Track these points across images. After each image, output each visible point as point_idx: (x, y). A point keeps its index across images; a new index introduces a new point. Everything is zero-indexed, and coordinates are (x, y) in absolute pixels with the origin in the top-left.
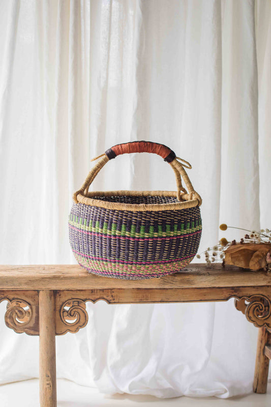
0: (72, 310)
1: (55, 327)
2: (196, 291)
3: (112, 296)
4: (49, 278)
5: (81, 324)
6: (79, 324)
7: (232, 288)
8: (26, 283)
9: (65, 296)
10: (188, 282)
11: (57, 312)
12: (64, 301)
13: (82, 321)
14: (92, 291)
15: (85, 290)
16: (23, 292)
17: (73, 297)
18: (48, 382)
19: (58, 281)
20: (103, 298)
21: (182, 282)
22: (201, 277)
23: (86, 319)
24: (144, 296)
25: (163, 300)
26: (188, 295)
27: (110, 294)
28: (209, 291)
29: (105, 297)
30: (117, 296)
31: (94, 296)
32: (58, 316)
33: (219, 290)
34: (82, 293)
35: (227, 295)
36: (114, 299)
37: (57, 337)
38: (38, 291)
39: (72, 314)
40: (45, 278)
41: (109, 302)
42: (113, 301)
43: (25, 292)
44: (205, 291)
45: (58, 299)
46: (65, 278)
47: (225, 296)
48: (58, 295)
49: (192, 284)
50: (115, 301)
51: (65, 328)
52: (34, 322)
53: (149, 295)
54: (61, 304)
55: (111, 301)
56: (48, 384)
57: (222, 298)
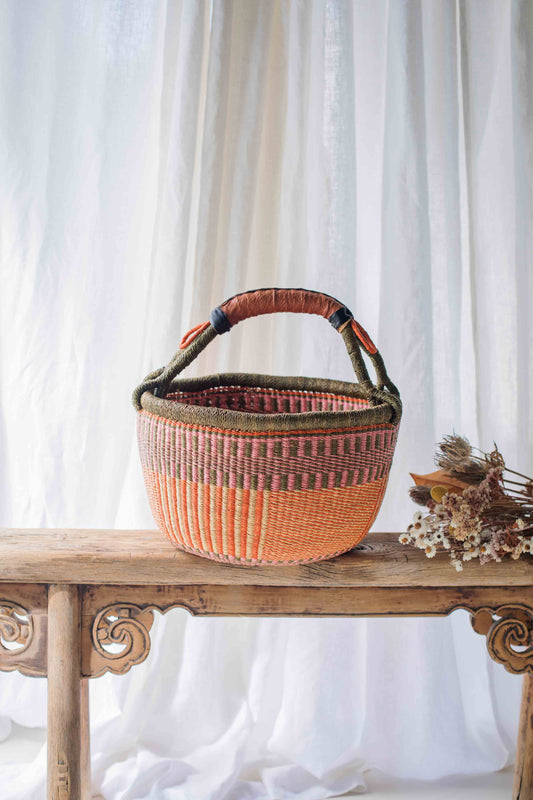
0: (116, 626)
1: (81, 660)
2: (380, 593)
3: (201, 600)
4: (68, 560)
5: (135, 657)
6: (129, 657)
7: (459, 589)
8: (19, 569)
9: (103, 597)
10: (362, 574)
11: (86, 630)
12: (100, 607)
13: (137, 649)
14: (160, 589)
15: (144, 587)
16: (17, 587)
17: (119, 600)
18: (62, 775)
19: (86, 566)
20: (183, 604)
21: (348, 574)
22: (389, 565)
23: (144, 646)
24: (268, 601)
25: (310, 611)
26: (362, 602)
27: (196, 594)
28: (408, 593)
29: (186, 601)
30: (211, 599)
31: (163, 599)
32: (86, 639)
33: (429, 592)
34: (137, 591)
35: (447, 604)
36: (205, 607)
38: (47, 586)
39: (116, 635)
40: (60, 559)
41: (195, 613)
42: (203, 611)
43: (21, 588)
44: (399, 594)
45: (88, 603)
46: (102, 561)
47: (443, 605)
48: (87, 595)
49: (373, 580)
50: (206, 610)
51: (101, 664)
52: (37, 651)
53: (280, 602)
54: (93, 613)
55: (199, 611)
56: (61, 779)
57: (436, 610)
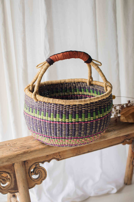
0: (36, 170)
1: (28, 184)
3: (60, 155)
4: (21, 154)
5: (43, 178)
6: (42, 179)
8: (7, 161)
9: (31, 162)
10: (104, 137)
12: (31, 166)
13: (44, 176)
14: (47, 155)
17: (36, 162)
19: (27, 154)
20: (54, 158)
21: (101, 138)
22: (110, 133)
24: (78, 151)
25: (89, 151)
27: (58, 154)
28: (113, 139)
29: (55, 157)
30: (62, 155)
31: (49, 158)
32: (28, 177)
33: (119, 138)
34: (41, 158)
35: (123, 140)
36: (61, 157)
37: (30, 190)
38: (14, 164)
39: (37, 173)
40: (19, 155)
41: (58, 160)
42: (60, 159)
44: (111, 140)
45: (27, 165)
46: (32, 152)
48: (26, 163)
49: (106, 138)
50: (62, 158)
51: (34, 183)
52: (14, 184)
53: (81, 151)
54: (29, 168)
57: (120, 142)
